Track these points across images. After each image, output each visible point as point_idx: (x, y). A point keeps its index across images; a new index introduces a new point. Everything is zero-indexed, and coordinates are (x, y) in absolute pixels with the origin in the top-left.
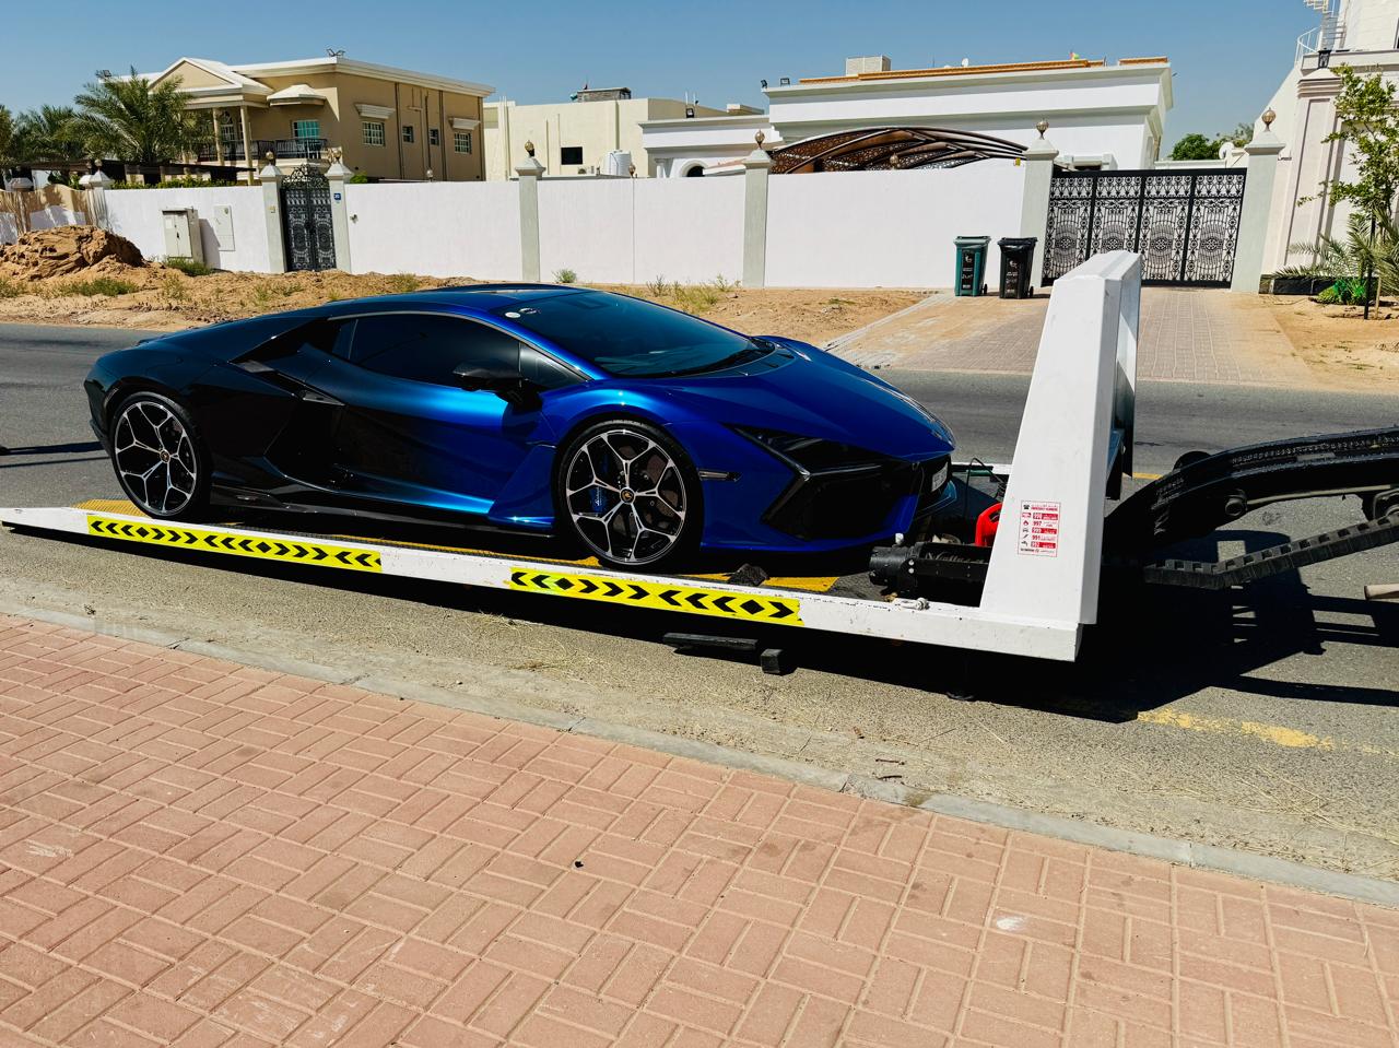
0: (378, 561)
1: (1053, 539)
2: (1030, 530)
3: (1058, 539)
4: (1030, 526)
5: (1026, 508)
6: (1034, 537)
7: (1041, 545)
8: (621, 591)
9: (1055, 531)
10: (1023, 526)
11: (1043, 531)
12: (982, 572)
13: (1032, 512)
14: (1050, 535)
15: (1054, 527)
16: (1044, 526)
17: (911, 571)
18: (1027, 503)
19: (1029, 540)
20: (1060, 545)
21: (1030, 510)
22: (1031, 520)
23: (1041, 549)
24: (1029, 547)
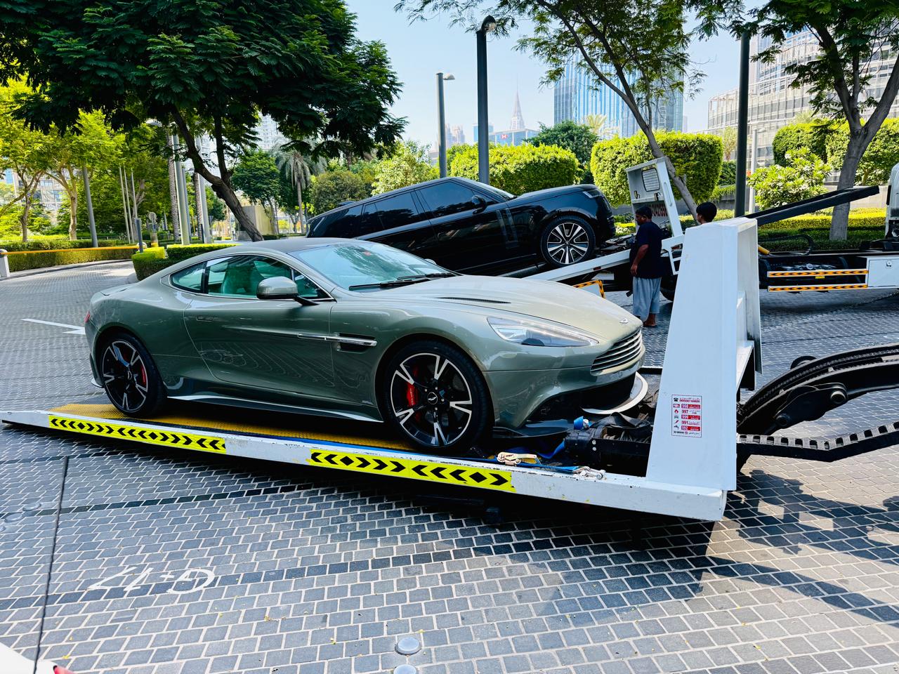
0: (224, 446)
1: (697, 424)
2: (680, 417)
3: (703, 423)
4: (680, 414)
5: (676, 400)
6: (684, 422)
7: (689, 428)
8: (385, 466)
9: (698, 418)
10: (674, 413)
11: (690, 417)
12: (646, 449)
13: (681, 403)
14: (696, 421)
15: (698, 414)
16: (690, 413)
17: (594, 449)
18: (676, 397)
19: (680, 424)
20: (703, 429)
21: (678, 402)
22: (680, 410)
23: (689, 431)
24: (680, 430)
